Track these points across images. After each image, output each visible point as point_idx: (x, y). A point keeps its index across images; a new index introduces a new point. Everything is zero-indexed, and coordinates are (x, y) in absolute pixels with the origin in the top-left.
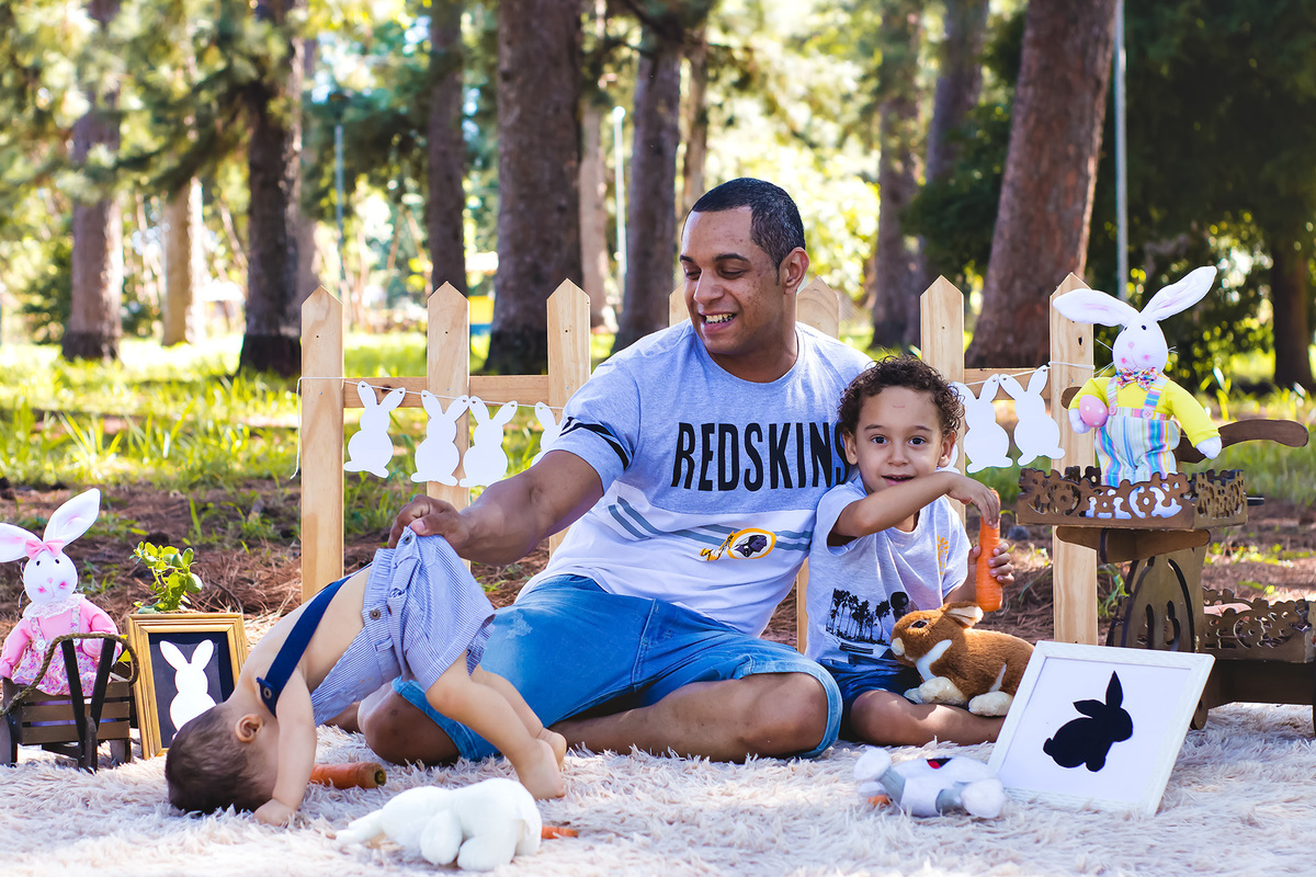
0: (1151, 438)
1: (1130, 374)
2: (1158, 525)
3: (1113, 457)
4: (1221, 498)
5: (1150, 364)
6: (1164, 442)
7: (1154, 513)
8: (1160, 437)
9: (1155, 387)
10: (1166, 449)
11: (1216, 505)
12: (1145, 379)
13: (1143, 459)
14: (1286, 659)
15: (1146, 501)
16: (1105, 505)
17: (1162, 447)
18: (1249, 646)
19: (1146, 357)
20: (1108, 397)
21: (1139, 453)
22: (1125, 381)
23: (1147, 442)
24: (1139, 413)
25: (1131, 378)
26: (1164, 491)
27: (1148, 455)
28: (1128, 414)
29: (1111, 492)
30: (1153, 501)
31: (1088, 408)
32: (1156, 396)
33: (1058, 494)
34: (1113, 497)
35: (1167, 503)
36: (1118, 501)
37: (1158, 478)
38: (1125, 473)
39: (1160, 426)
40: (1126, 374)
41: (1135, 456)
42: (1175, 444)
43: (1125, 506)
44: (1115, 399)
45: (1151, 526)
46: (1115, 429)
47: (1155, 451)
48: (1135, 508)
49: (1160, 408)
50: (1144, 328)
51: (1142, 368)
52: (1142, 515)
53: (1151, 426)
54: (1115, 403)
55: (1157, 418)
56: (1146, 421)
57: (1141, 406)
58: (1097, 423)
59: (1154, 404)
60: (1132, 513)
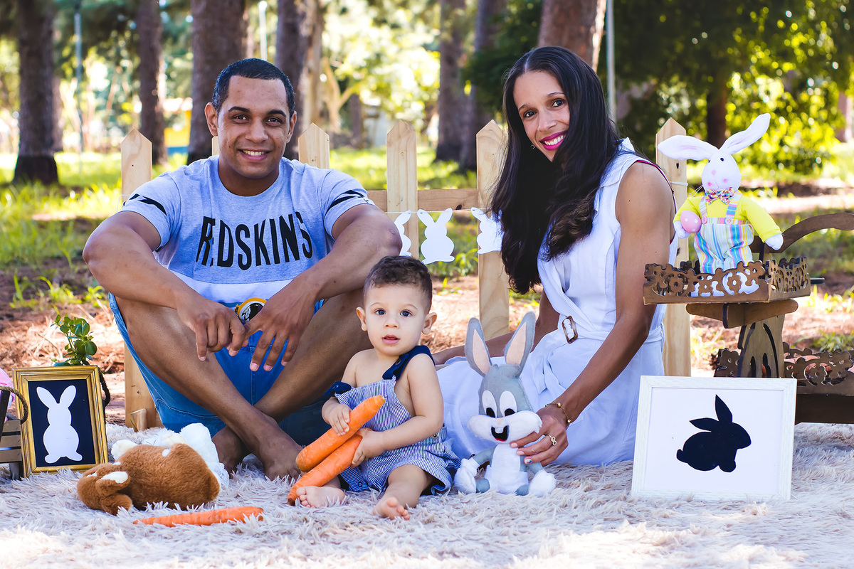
0: (733, 238)
1: (715, 193)
2: (743, 299)
3: (708, 254)
4: (790, 278)
5: (728, 185)
6: (742, 240)
7: (740, 291)
8: (739, 237)
9: (733, 201)
10: (744, 245)
11: (786, 283)
12: (725, 196)
13: (729, 253)
14: (843, 393)
15: (735, 283)
16: (706, 287)
17: (741, 243)
18: (815, 384)
19: (725, 180)
20: (701, 211)
21: (725, 249)
22: (711, 198)
23: (730, 241)
24: (723, 221)
25: (716, 196)
26: (746, 275)
27: (732, 250)
28: (715, 222)
29: (710, 278)
30: (739, 283)
31: (686, 220)
32: (734, 207)
33: (673, 281)
34: (711, 281)
35: (748, 283)
36: (715, 284)
37: (740, 266)
38: (717, 264)
39: (739, 229)
40: (712, 194)
41: (723, 252)
42: (751, 241)
43: (720, 287)
44: (706, 212)
45: (739, 300)
46: (707, 233)
47: (737, 247)
48: (727, 288)
49: (738, 216)
50: (722, 159)
51: (722, 188)
52: (731, 292)
53: (732, 229)
54: (706, 215)
55: (736, 223)
56: (728, 226)
57: (724, 215)
58: (694, 230)
59: (733, 214)
60: (725, 292)
